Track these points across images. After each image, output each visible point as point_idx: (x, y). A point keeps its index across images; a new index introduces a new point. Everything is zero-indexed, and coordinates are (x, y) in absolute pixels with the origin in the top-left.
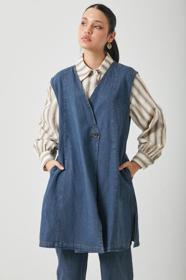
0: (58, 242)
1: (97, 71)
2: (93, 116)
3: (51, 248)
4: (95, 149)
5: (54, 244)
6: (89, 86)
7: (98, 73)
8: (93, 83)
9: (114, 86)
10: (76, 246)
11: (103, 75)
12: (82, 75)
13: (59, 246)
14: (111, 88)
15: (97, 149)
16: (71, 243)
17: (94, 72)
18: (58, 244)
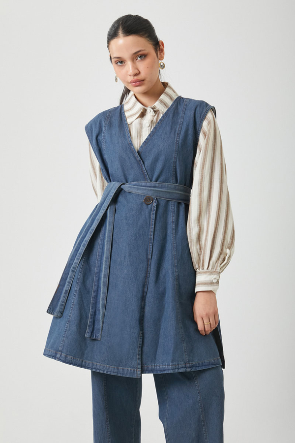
0: (61, 352)
1: (153, 109)
2: (146, 173)
3: (52, 358)
4: (150, 222)
5: (56, 354)
6: (141, 131)
7: (155, 111)
8: (147, 125)
9: (177, 129)
10: (85, 362)
11: (162, 115)
12: (131, 116)
13: (61, 358)
14: (173, 131)
15: (153, 222)
16: (78, 357)
17: (148, 111)
18: (61, 355)
